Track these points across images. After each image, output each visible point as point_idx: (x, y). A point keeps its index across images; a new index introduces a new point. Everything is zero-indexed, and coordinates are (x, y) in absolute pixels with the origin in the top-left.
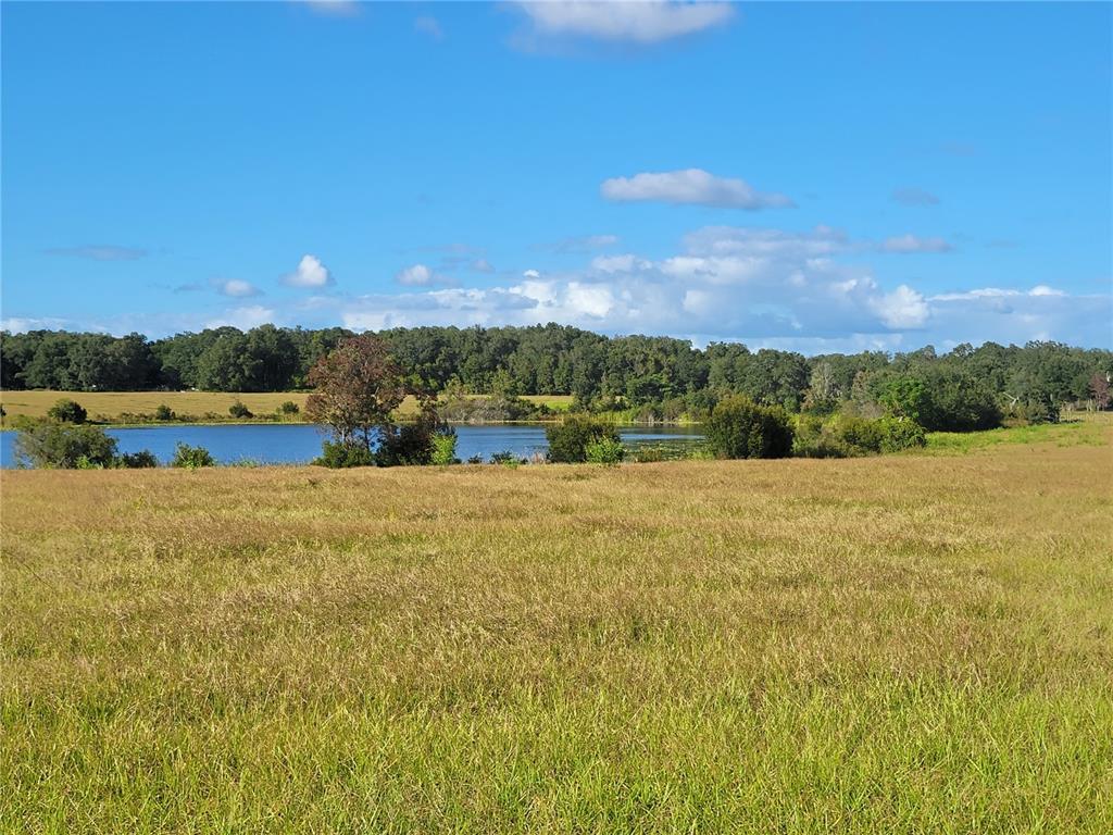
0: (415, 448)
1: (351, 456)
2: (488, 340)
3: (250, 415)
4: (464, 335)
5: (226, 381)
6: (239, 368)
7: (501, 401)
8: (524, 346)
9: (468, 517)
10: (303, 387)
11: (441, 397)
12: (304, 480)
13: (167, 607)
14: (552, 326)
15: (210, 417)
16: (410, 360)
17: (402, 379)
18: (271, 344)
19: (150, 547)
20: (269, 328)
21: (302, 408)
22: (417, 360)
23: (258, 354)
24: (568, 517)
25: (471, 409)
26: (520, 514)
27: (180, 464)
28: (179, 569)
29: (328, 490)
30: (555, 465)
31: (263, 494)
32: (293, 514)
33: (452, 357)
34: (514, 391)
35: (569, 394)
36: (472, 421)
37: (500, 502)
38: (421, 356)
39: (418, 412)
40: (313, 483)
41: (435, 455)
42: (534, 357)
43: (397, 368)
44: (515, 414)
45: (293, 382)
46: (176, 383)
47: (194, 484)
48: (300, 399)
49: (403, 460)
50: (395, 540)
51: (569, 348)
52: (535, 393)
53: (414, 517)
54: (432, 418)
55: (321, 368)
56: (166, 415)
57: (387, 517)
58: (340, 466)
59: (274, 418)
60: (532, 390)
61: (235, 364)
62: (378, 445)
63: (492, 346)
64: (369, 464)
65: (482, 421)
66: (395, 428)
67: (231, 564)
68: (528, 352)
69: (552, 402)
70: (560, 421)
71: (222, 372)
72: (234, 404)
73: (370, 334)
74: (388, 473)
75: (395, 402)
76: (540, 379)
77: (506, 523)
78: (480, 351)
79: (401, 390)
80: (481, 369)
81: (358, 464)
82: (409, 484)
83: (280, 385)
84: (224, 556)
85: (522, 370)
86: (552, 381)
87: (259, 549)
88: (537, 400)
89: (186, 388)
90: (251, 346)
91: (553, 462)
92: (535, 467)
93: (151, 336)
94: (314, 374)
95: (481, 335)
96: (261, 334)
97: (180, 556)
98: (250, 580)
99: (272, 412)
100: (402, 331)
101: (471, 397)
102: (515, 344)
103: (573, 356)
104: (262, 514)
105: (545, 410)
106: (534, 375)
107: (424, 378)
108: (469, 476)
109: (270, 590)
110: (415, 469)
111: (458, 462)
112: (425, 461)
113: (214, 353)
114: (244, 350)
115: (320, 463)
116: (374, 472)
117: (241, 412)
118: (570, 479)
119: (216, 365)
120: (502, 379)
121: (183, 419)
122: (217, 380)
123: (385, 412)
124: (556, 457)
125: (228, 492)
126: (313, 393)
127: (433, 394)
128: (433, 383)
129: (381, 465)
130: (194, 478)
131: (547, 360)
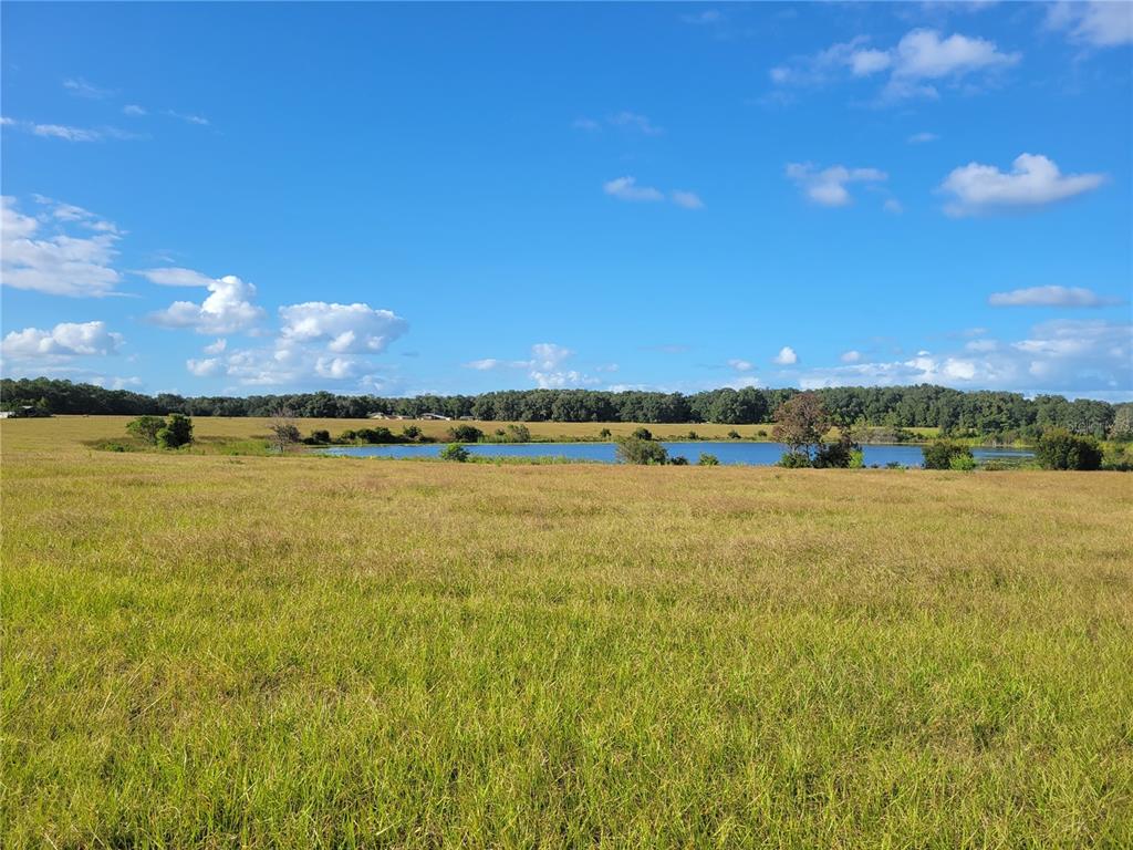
0: (837, 458)
1: (798, 462)
2: (883, 394)
3: (739, 437)
4: (868, 391)
5: (726, 418)
6: (733, 411)
7: (892, 431)
8: (906, 398)
9: (875, 500)
10: (770, 421)
11: (853, 428)
12: (772, 475)
13: (700, 544)
14: (925, 385)
15: (716, 438)
16: (833, 406)
17: (829, 417)
18: (752, 397)
19: (689, 511)
20: (751, 388)
21: (769, 434)
22: (838, 407)
23: (743, 403)
24: (941, 504)
25: (872, 435)
26: (909, 501)
27: (702, 463)
28: (706, 522)
29: (786, 481)
30: (930, 471)
31: (750, 482)
32: (766, 494)
33: (860, 405)
34: (900, 425)
35: (936, 426)
36: (872, 442)
37: (895, 492)
38: (841, 404)
39: (839, 437)
40: (778, 477)
41: (851, 463)
42: (914, 405)
43: (825, 410)
44: (901, 439)
45: (764, 419)
46: (699, 420)
47: (710, 475)
48: (768, 428)
49: (830, 465)
50: (830, 513)
51: (937, 399)
52: (914, 426)
53: (840, 500)
54: (849, 441)
55: (781, 411)
56: (693, 437)
57: (824, 498)
58: (792, 467)
59: (753, 439)
60: (912, 425)
61: (730, 409)
62: (815, 456)
63: (885, 397)
64: (808, 466)
65: (879, 442)
66: (825, 446)
67: (734, 522)
68: (909, 401)
69: (925, 431)
70: (931, 444)
71: (724, 412)
72: (730, 431)
73: (809, 391)
74: (822, 472)
75: (825, 431)
76: (917, 418)
77: (901, 506)
78: (878, 400)
79: (829, 423)
80: (878, 411)
81: (802, 467)
82: (835, 479)
83: (756, 420)
84: (730, 516)
85: (905, 412)
86: (925, 419)
87: (750, 514)
88: (916, 430)
89: (704, 421)
90: (741, 398)
91: (927, 468)
92: (916, 472)
93: (686, 393)
94: (776, 414)
95: (879, 392)
96: (746, 392)
97: (705, 516)
98: (746, 532)
99: (752, 435)
100: (829, 390)
101: (872, 428)
102: (901, 396)
103: (939, 404)
104: (749, 494)
105: (920, 437)
106: (913, 415)
107: (842, 416)
108: (873, 476)
109: (757, 538)
110: (839, 470)
111: (864, 467)
112: (845, 465)
113: (720, 402)
114: (737, 401)
115: (780, 465)
116: (812, 471)
117: (735, 435)
118: (940, 480)
119: (720, 409)
120: (892, 417)
121: (702, 439)
122: (721, 418)
123: (819, 437)
124: (929, 466)
125: (730, 480)
126: (776, 425)
127: (848, 425)
128: (848, 420)
129: (816, 467)
130: (710, 472)
131: (922, 406)
